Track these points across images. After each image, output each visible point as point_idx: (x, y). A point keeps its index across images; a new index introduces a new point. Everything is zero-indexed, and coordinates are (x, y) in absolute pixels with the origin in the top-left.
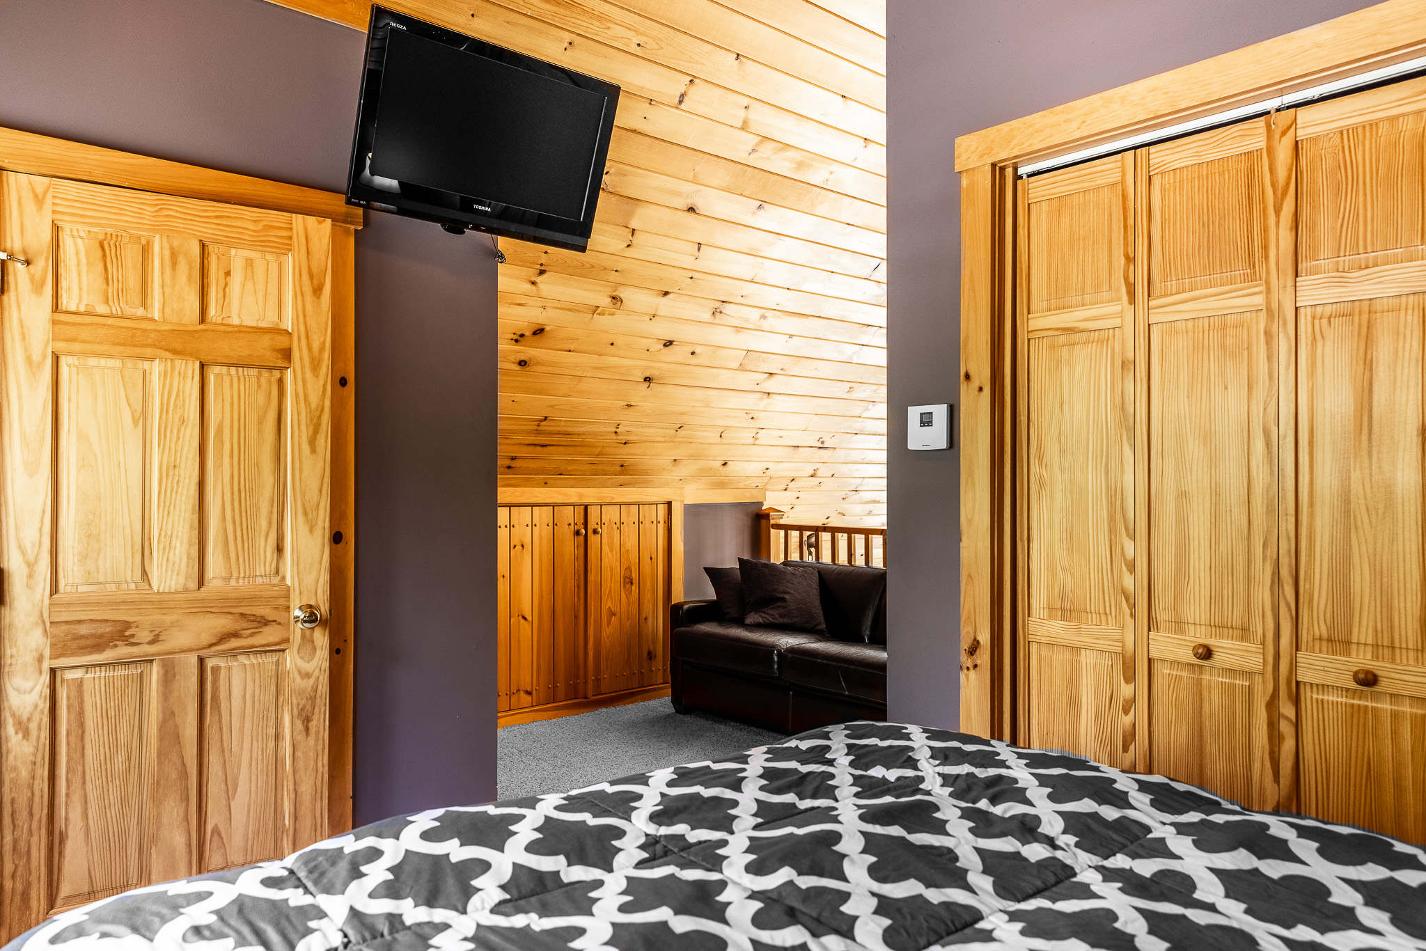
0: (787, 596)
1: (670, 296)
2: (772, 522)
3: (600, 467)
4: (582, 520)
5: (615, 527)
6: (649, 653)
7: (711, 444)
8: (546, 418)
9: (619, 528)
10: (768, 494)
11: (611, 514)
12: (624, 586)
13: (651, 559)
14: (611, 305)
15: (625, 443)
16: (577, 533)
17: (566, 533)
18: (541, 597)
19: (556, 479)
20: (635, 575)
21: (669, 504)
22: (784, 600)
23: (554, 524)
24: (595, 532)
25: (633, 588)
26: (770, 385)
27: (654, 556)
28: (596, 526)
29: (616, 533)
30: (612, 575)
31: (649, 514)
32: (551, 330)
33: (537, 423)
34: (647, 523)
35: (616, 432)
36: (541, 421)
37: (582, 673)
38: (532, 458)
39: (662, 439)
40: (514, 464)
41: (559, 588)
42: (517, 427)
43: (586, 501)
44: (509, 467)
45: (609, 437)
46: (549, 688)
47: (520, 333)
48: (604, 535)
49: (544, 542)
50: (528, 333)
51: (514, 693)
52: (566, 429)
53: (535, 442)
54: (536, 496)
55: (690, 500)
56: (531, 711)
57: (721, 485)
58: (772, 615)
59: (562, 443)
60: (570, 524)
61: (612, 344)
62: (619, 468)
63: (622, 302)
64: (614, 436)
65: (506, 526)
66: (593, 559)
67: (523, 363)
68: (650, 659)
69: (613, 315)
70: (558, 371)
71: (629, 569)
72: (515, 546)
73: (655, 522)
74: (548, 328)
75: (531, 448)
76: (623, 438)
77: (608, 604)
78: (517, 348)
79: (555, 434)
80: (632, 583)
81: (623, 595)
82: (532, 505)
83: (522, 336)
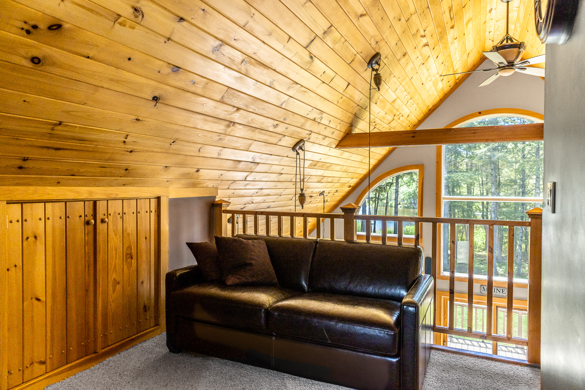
0: (253, 262)
1: (184, 23)
2: (223, 209)
3: (108, 170)
4: (91, 212)
5: (119, 217)
6: (145, 307)
7: (192, 156)
8: (60, 123)
9: (122, 218)
10: (219, 191)
11: (115, 207)
12: (126, 261)
13: (146, 238)
14: (132, 18)
15: (131, 152)
16: (88, 223)
17: (77, 224)
18: (54, 279)
19: (69, 179)
20: (134, 251)
21: (159, 199)
22: (251, 264)
23: (67, 217)
24: (103, 221)
25: (133, 261)
26: (237, 117)
27: (148, 237)
28: (103, 217)
29: (120, 221)
30: (116, 254)
31: (144, 206)
32: (69, 30)
33: (51, 127)
34: (143, 212)
35: (124, 142)
36: (55, 125)
37: (92, 335)
38: (46, 160)
39: (160, 150)
40: (26, 164)
41: (71, 270)
42: (30, 129)
43: (95, 197)
44: (21, 168)
45: (118, 146)
46: (63, 353)
47: (33, 23)
48: (110, 224)
49: (57, 233)
50: (43, 26)
51: (27, 367)
52: (80, 135)
53: (48, 145)
54: (48, 194)
55: (173, 196)
56: (45, 378)
57: (194, 185)
58: (245, 277)
59: (75, 148)
60: (81, 216)
61: (129, 59)
62: (123, 172)
63: (143, 16)
64: (122, 145)
65: (18, 221)
66: (101, 243)
67: (36, 61)
68: (145, 311)
69: (134, 28)
70: (75, 76)
71: (129, 247)
72: (28, 238)
73: (149, 212)
74: (66, 26)
75: (45, 151)
76: (130, 147)
77: (113, 276)
78: (28, 40)
79: (69, 139)
80: (132, 258)
81: (125, 267)
82: (45, 202)
83: (35, 27)
